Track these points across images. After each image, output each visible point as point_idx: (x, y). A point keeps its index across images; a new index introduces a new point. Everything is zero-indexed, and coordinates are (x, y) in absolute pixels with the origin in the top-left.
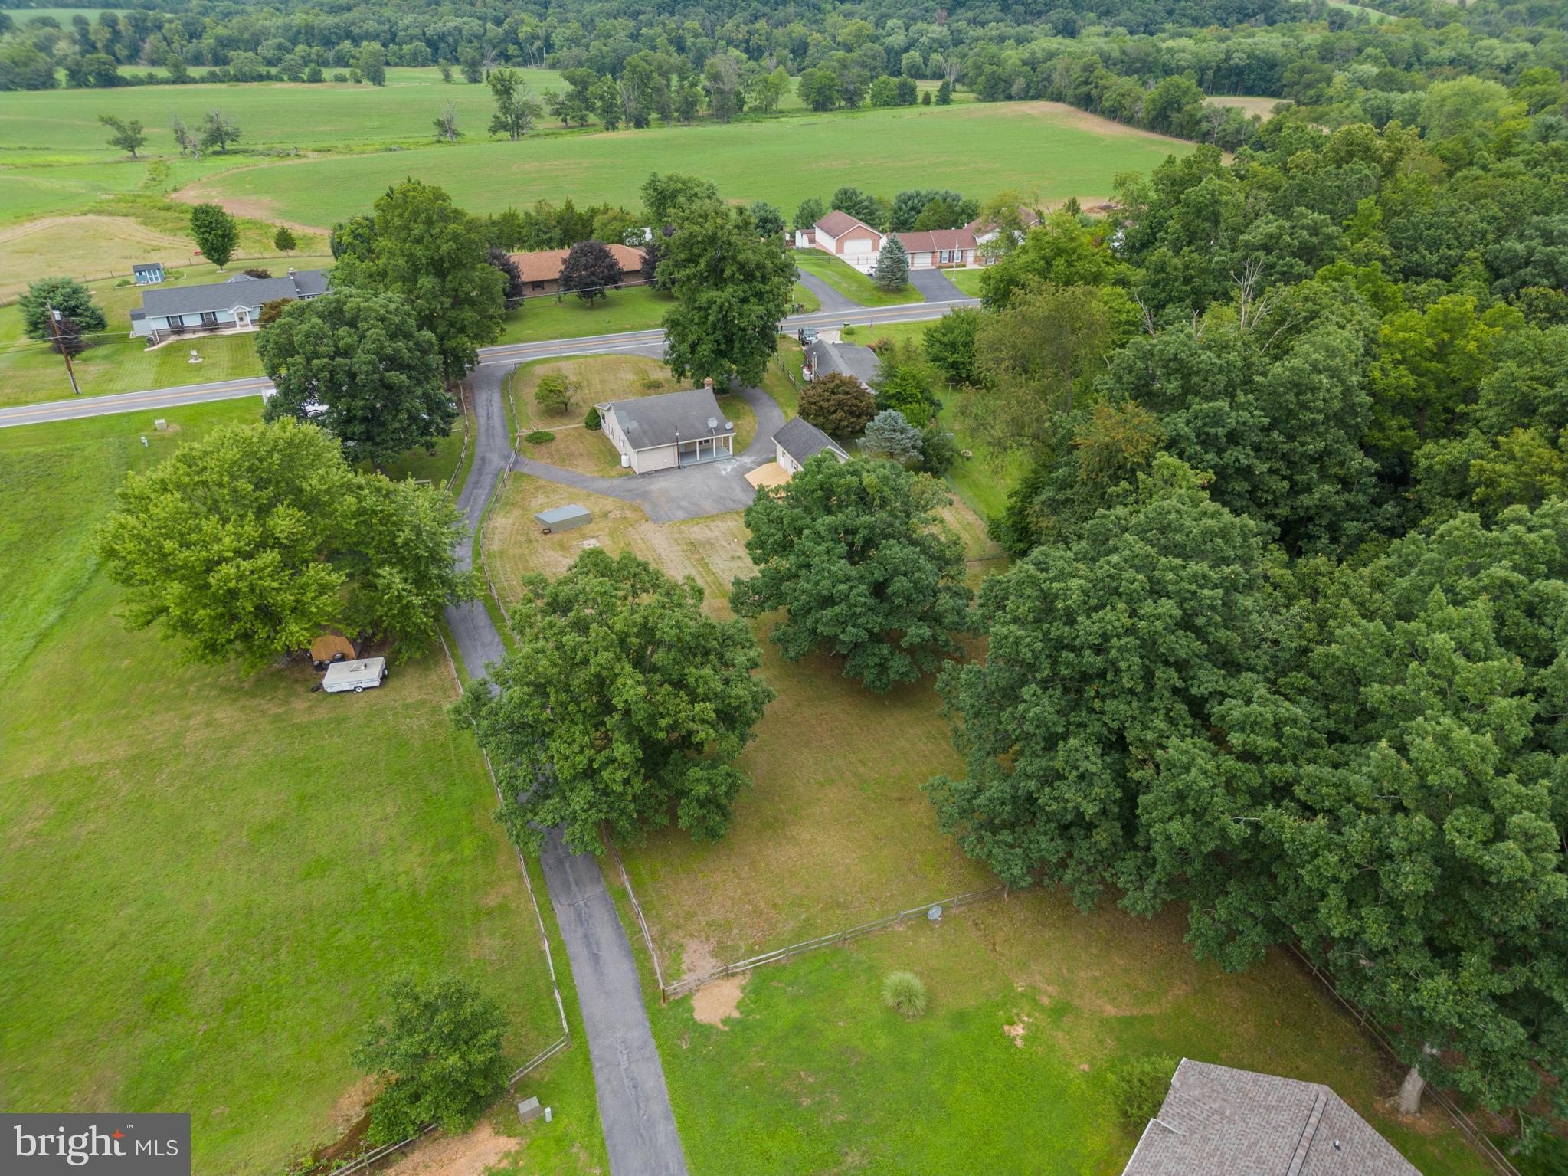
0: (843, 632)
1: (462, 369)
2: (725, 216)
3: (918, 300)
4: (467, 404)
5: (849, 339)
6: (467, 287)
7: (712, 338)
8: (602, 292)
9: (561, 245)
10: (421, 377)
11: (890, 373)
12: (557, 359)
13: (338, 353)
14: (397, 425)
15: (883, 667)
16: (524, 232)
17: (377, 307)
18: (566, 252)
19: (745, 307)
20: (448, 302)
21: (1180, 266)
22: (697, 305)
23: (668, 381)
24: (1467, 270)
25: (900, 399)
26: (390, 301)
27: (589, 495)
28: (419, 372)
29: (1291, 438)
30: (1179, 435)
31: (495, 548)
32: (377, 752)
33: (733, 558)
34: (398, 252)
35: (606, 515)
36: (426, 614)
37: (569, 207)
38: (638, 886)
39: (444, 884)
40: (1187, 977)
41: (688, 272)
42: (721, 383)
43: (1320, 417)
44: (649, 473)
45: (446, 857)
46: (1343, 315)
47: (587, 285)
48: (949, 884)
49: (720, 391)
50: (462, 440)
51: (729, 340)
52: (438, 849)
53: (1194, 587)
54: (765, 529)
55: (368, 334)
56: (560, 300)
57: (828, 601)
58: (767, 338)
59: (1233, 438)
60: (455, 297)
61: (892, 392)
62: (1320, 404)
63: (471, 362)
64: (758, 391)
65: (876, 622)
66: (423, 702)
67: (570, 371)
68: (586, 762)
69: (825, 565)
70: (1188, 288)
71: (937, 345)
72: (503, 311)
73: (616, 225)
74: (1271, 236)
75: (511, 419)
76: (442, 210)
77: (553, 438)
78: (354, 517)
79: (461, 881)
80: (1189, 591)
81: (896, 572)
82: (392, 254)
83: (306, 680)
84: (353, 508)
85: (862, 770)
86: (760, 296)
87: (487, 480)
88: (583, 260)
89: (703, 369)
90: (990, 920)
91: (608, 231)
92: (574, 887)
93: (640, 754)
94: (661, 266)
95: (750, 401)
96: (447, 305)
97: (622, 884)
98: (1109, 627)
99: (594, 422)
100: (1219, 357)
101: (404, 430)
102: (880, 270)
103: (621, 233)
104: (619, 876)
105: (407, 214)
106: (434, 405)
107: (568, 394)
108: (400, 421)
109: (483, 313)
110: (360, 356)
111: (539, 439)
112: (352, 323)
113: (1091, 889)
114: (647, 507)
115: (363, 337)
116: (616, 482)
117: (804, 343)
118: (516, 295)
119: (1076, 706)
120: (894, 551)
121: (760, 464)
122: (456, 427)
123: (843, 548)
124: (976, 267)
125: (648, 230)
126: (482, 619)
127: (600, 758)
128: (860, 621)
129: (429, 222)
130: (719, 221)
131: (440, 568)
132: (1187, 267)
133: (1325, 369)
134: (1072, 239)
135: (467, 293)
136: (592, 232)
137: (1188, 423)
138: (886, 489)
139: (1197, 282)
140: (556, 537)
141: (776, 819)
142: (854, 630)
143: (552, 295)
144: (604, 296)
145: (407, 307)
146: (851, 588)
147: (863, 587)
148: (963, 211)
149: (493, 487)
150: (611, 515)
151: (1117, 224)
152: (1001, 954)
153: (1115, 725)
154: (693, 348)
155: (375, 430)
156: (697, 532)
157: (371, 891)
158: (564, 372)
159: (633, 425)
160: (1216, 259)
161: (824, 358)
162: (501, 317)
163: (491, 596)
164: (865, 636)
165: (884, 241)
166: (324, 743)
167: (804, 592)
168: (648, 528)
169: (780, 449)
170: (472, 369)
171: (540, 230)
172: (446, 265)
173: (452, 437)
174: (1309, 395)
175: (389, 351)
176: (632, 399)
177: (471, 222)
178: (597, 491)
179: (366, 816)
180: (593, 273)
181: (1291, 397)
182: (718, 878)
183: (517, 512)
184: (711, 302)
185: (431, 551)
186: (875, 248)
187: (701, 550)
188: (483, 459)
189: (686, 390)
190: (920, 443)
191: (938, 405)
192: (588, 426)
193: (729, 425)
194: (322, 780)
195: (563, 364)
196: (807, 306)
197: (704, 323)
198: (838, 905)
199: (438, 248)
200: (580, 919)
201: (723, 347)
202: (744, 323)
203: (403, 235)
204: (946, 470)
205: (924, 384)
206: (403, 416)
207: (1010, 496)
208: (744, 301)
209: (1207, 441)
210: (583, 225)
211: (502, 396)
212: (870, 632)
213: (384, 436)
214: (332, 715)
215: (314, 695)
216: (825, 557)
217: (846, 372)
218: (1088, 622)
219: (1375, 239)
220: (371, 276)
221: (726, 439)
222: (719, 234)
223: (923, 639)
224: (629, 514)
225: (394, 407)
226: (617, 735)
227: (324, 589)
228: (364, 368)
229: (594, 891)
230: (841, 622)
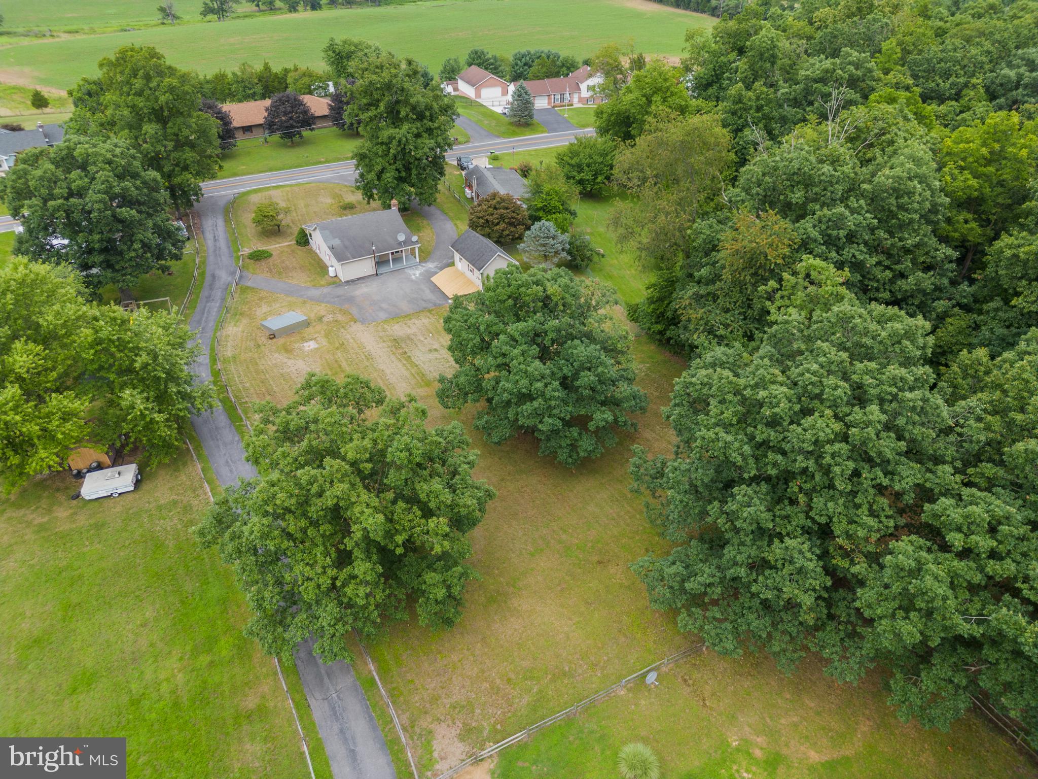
0: (540, 422)
1: (189, 201)
2: (397, 66)
3: (543, 132)
4: (194, 230)
5: (497, 164)
6: (186, 132)
7: (394, 167)
8: (299, 133)
9: (263, 97)
10: (151, 211)
11: (537, 190)
12: (268, 189)
13: (71, 194)
14: (133, 254)
15: (573, 447)
16: (233, 88)
17: (103, 152)
18: (268, 102)
19: (419, 141)
20: (170, 145)
21: (754, 98)
22: (380, 140)
23: (359, 203)
24: (972, 93)
25: (547, 210)
26: (116, 146)
27: (304, 302)
28: (150, 207)
29: (892, 234)
30: (809, 237)
31: (229, 354)
32: (134, 556)
33: (430, 350)
34: (123, 104)
35: (320, 319)
36: (169, 427)
37: (267, 68)
38: (384, 673)
39: (205, 689)
40: (867, 712)
41: (370, 114)
42: (404, 204)
43: (916, 216)
44: (353, 281)
45: (204, 660)
46: (907, 131)
47: (287, 128)
48: (655, 642)
49: (404, 210)
50: (195, 260)
51: (408, 169)
52: (196, 652)
53: (895, 390)
54: (464, 335)
55: (97, 176)
56: (266, 141)
57: (528, 397)
58: (438, 165)
59: (851, 237)
60: (177, 141)
61: (540, 205)
62: (916, 206)
63: (196, 194)
64: (432, 208)
65: (568, 411)
66: (175, 503)
67: (280, 199)
68: (329, 581)
69: (522, 366)
70: (760, 114)
71: (567, 166)
72: (219, 151)
73: (306, 80)
74: (827, 71)
75: (234, 241)
76: (157, 66)
77: (271, 255)
78: (92, 347)
79: (220, 684)
80: (890, 394)
81: (582, 368)
82: (118, 106)
83: (67, 488)
84: (90, 339)
85: (564, 537)
86: (430, 131)
87: (218, 294)
88: (282, 108)
89: (387, 194)
90: (696, 675)
91: (299, 84)
92: (326, 680)
93: (380, 569)
94: (348, 109)
95: (426, 216)
96: (169, 148)
97: (370, 672)
98: (821, 434)
99: (304, 240)
100: (835, 170)
101: (141, 257)
102: (512, 110)
103: (310, 86)
104: (366, 664)
105: (127, 71)
106: (166, 234)
107: (280, 217)
108: (135, 250)
109: (202, 153)
110: (92, 196)
111: (258, 257)
112: (84, 167)
113: (796, 655)
114: (354, 311)
115: (93, 179)
116: (326, 290)
117: (463, 169)
118: (230, 137)
119: (779, 501)
120: (581, 350)
121: (442, 269)
122: (188, 249)
123: (535, 350)
124: (580, 105)
125: (331, 83)
126: (222, 419)
127: (343, 575)
128: (554, 412)
129: (148, 78)
130: (393, 71)
131: (178, 385)
132: (758, 98)
133: (915, 177)
134: (666, 80)
135: (187, 137)
136: (286, 87)
137: (814, 226)
138: (567, 296)
139: (766, 109)
140: (280, 341)
141: (498, 592)
142: (550, 421)
143: (259, 137)
144: (301, 137)
145: (132, 151)
146: (546, 386)
147: (556, 384)
148: (563, 65)
149: (223, 299)
150: (325, 319)
151: (688, 69)
152: (711, 708)
153: (823, 520)
154: (379, 176)
155: (113, 259)
156: (398, 330)
157: (136, 702)
158: (275, 200)
159: (337, 242)
160: (782, 91)
161: (481, 181)
162: (217, 156)
163: (229, 398)
164: (559, 424)
165: (512, 88)
166: (85, 550)
167: (505, 390)
168: (357, 328)
169: (457, 256)
170: (198, 201)
171: (245, 87)
172: (166, 113)
173: (184, 258)
174: (906, 198)
175: (117, 190)
176: (333, 219)
177: (183, 76)
178: (312, 299)
179: (128, 623)
180: (291, 118)
181: (893, 201)
182: (455, 657)
183: (245, 321)
184: (391, 138)
185: (168, 373)
186: (505, 93)
187: (403, 345)
188: (213, 276)
189: (375, 210)
190: (567, 246)
191: (574, 214)
192: (299, 243)
193: (415, 239)
194: (85, 589)
195: (272, 193)
196: (460, 139)
197: (387, 155)
198: (565, 674)
199: (157, 99)
200: (335, 714)
201: (403, 174)
202: (420, 154)
203: (125, 89)
204: (587, 266)
205: (563, 198)
206: (137, 246)
207: (648, 288)
208: (418, 136)
209: (830, 242)
210: (279, 82)
211: (226, 221)
212: (562, 419)
213: (122, 264)
214: (92, 521)
215: (75, 502)
216: (521, 359)
217: (502, 192)
218: (799, 430)
219: (900, 72)
220: (102, 125)
221: (413, 250)
222: (394, 81)
223: (607, 422)
224: (339, 317)
225: (129, 239)
226: (357, 553)
227: (66, 416)
228: (96, 206)
229: (345, 682)
230: (538, 414)
